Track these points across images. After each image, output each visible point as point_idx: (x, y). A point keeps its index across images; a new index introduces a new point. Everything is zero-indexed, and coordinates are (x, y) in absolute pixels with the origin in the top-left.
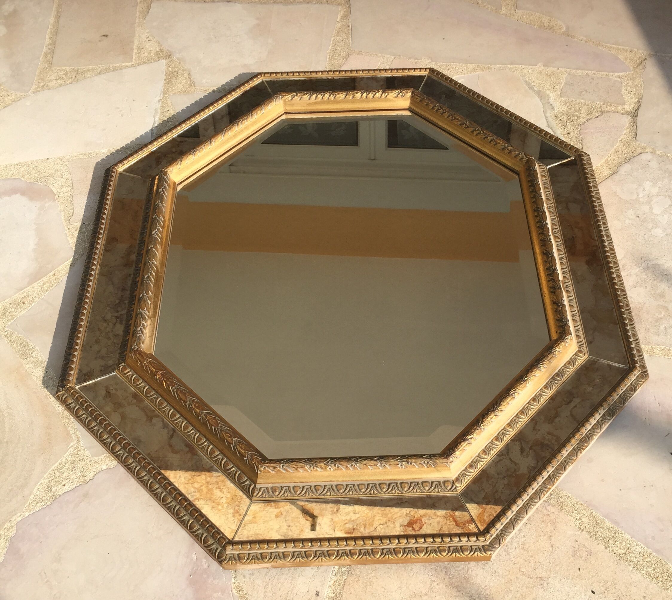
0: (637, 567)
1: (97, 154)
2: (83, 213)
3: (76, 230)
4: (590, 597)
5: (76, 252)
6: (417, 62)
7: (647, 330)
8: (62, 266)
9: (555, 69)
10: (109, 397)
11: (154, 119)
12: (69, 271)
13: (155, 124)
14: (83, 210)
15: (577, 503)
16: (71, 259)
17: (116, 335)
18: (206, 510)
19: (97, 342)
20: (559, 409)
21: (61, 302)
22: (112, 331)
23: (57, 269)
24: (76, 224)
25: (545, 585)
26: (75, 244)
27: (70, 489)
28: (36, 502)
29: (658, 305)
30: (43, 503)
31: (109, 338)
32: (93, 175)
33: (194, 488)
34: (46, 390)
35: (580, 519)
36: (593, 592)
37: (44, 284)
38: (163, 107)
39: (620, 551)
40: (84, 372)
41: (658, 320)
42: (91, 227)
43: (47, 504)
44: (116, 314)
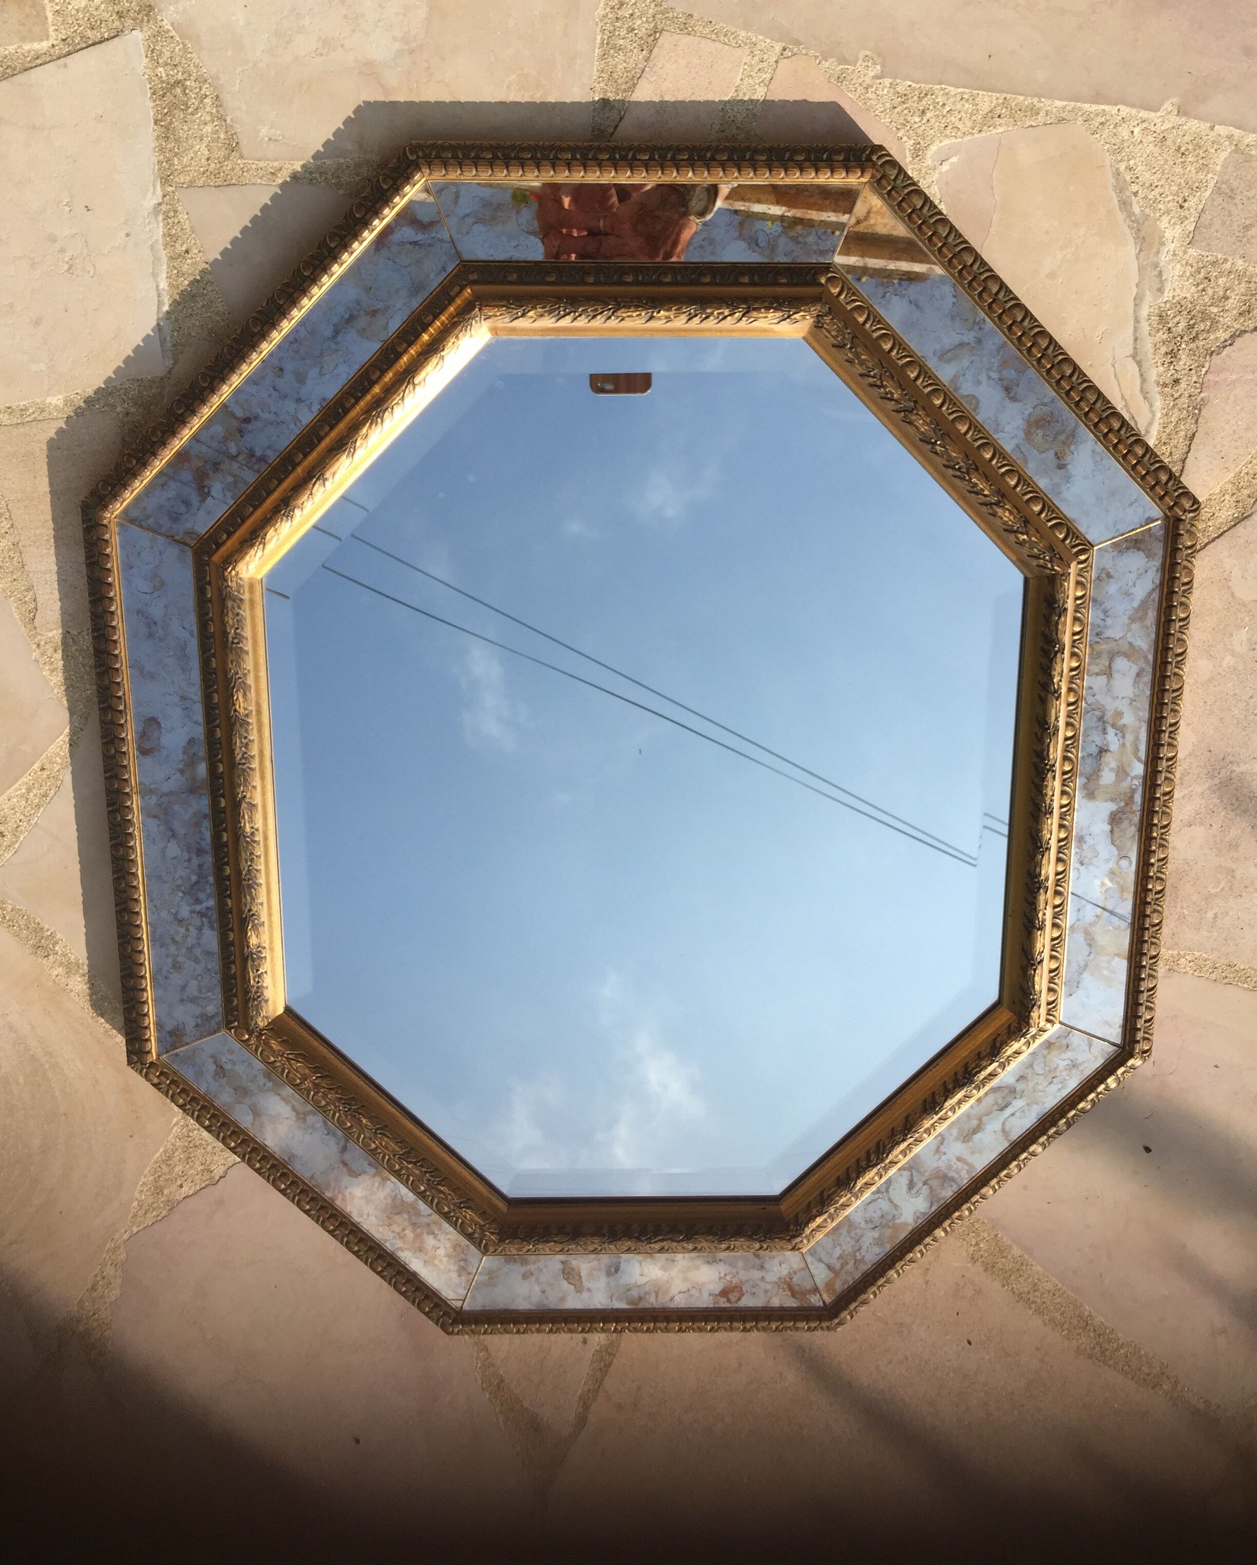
0: (1038, 1312)
1: (43, 411)
2: (59, 603)
3: (55, 651)
4: (963, 1348)
5: (72, 711)
6: (843, 71)
7: (1181, 917)
8: (53, 748)
9: (1205, 126)
10: (224, 1076)
11: (157, 287)
12: (72, 756)
13: (164, 304)
14: (56, 595)
15: (978, 1220)
16: (67, 730)
17: (208, 953)
18: (416, 1265)
19: (176, 966)
20: (984, 1119)
21: (75, 834)
22: (199, 944)
23: (44, 756)
24: (50, 635)
25: (905, 1333)
26: (63, 688)
27: (191, 1192)
28: (143, 1211)
29: (1220, 866)
30: (154, 1213)
31: (197, 961)
32: (51, 485)
33: (393, 1232)
34: (103, 1020)
35: (977, 1244)
36: (969, 1343)
37: (29, 790)
38: (171, 238)
39: (1021, 1290)
40: (169, 1028)
41: (1209, 898)
42: (86, 641)
43: (162, 1215)
44: (198, 908)
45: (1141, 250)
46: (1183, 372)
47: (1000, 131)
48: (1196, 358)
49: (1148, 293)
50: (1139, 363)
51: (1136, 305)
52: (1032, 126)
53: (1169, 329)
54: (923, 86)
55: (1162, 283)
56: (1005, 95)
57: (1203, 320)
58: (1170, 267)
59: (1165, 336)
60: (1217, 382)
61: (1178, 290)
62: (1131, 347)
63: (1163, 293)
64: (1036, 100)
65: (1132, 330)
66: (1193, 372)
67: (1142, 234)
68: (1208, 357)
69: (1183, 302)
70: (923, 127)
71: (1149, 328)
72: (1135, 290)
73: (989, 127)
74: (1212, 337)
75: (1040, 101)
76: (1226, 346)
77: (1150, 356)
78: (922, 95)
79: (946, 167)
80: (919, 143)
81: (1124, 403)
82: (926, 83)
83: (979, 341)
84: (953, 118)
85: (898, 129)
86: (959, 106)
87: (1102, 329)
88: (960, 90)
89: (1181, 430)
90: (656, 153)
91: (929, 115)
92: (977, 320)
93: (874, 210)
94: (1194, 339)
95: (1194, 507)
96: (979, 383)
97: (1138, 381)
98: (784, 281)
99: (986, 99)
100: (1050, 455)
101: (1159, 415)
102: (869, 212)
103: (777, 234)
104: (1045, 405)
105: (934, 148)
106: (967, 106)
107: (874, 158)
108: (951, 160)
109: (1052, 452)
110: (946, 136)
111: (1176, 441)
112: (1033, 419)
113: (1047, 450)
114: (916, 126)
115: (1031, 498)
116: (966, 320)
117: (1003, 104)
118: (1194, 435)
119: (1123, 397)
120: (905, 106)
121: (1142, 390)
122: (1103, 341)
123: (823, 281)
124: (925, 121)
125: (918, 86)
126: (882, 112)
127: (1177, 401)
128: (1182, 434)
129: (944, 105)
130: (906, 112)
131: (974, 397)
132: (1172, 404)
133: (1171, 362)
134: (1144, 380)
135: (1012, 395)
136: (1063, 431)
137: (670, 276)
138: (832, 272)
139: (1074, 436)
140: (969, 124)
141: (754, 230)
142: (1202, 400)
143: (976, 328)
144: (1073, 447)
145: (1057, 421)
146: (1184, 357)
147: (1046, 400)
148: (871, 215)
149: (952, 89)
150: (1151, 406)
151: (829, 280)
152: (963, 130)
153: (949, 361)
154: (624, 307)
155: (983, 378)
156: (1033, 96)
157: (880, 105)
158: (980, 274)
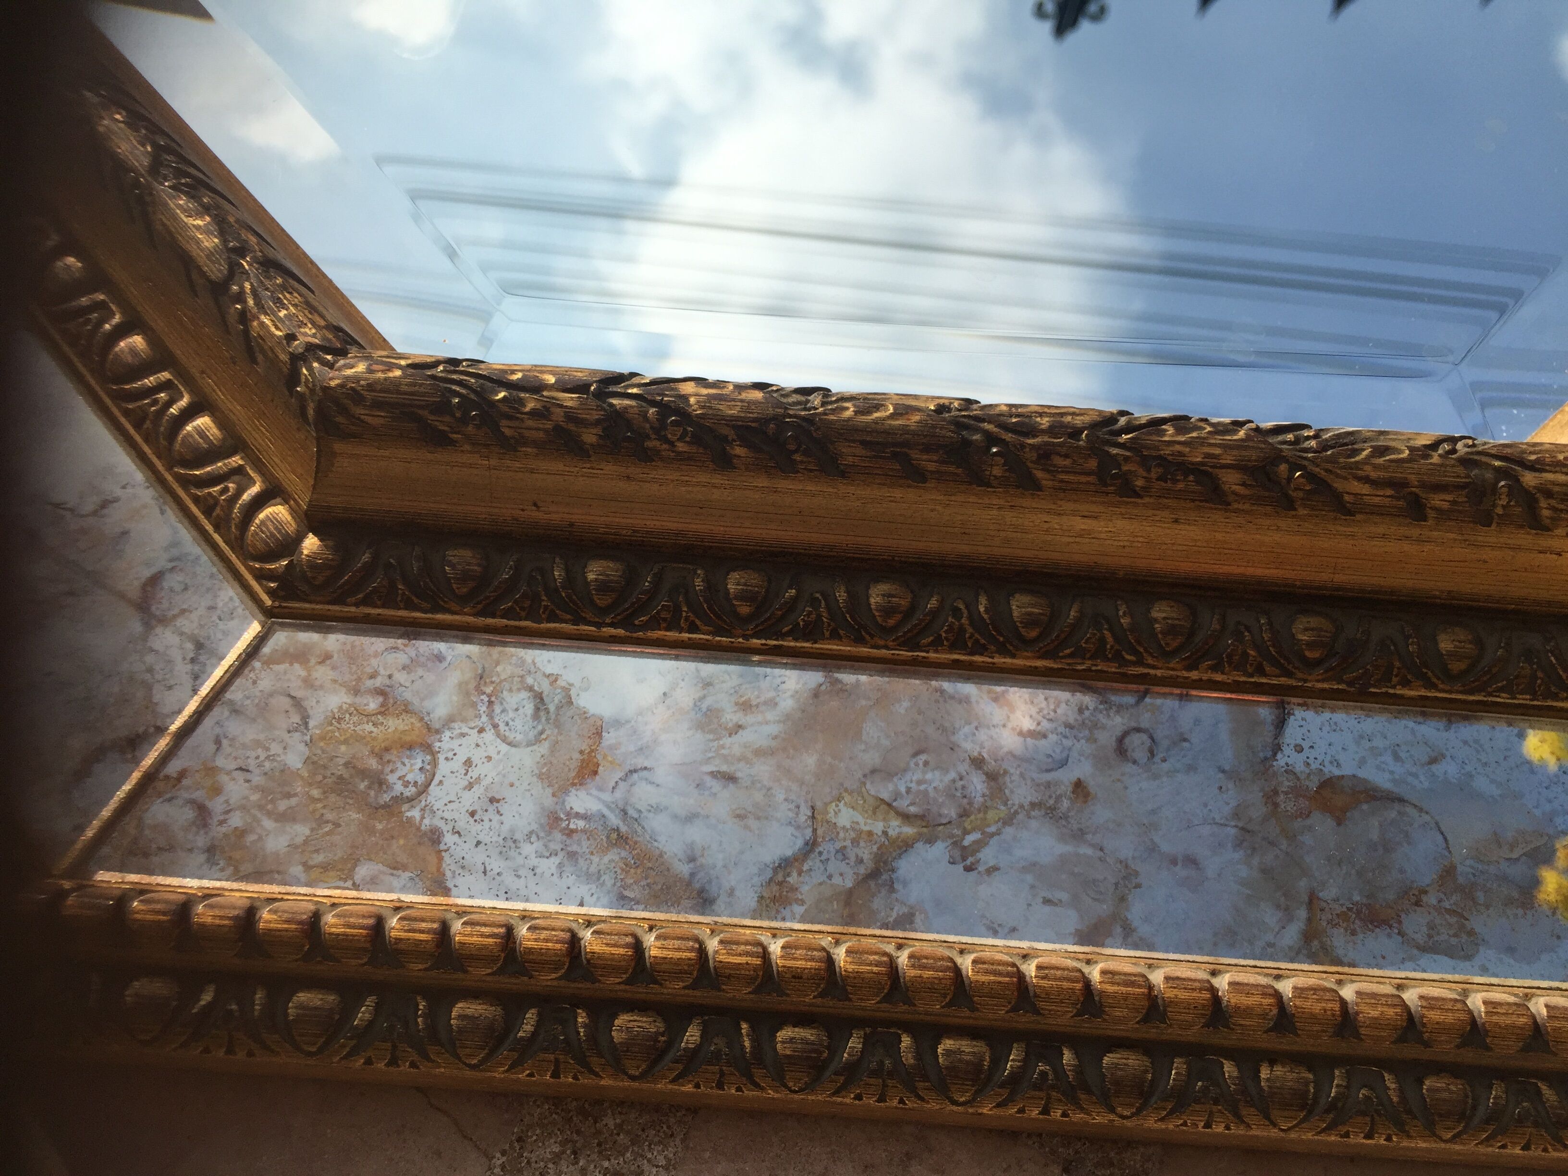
90: (908, 1058)
103: (459, 727)
123: (311, 543)
141: (543, 748)
151: (291, 544)
154: (1076, 433)
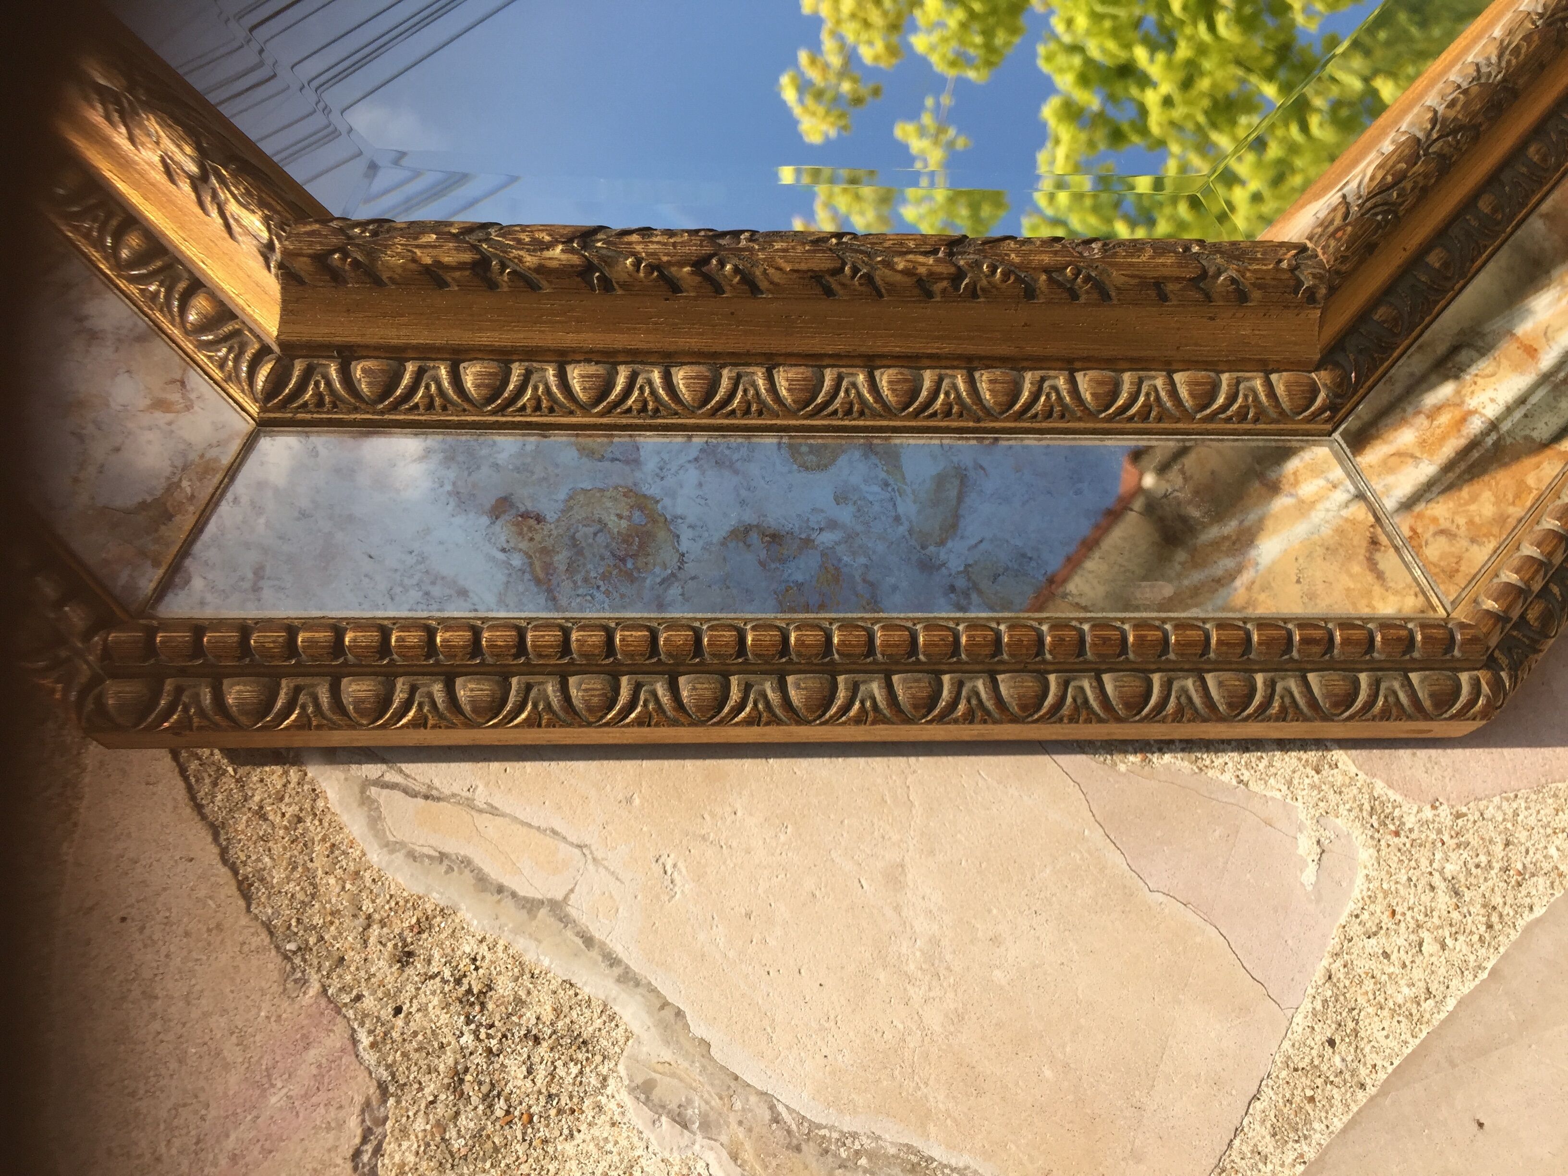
45: (776, 1119)
46: (411, 988)
47: (1299, 1018)
48: (410, 1047)
49: (667, 1055)
50: (531, 906)
51: (665, 1004)
52: (1255, 1098)
53: (537, 1040)
54: (1514, 936)
55: (659, 1109)
56: (1371, 1091)
57: (478, 1136)
58: (675, 1158)
59: (529, 1017)
60: (306, 1048)
61: (607, 1131)
62: (584, 919)
63: (632, 1090)
64: (1311, 1154)
65: (619, 950)
66: (386, 1013)
67: (810, 1150)
68: (385, 1075)
69: (566, 1121)
70: (1424, 863)
71: (586, 991)
72: (699, 1030)
73: (1325, 1002)
74: (420, 1125)
75: (1300, 1158)
76: (365, 1140)
77: (520, 944)
78: (1495, 918)
79: (1305, 846)
80: (1397, 834)
81: (480, 803)
82: (1516, 945)
83: (928, 566)
84: (1401, 941)
85: (1459, 816)
86: (1417, 974)
87: (684, 886)
88: (1451, 1004)
89: (288, 880)
91: (1444, 900)
92: (974, 596)
93: (1377, 589)
94: (457, 1077)
95: (90, 705)
96: (840, 498)
97: (495, 872)
98: (1381, 313)
99: (1393, 1043)
100: (550, 509)
101: (376, 856)
102: (1380, 576)
104: (666, 582)
105: (1365, 855)
106: (1406, 990)
107: (1484, 676)
108: (1312, 867)
109: (551, 516)
110: (1372, 899)
111: (277, 849)
112: (662, 535)
113: (567, 510)
114: (1439, 856)
115: (506, 382)
116: (995, 578)
117: (1354, 1073)
118: (247, 898)
119: (494, 811)
120: (1497, 866)
121: (466, 862)
122: (657, 869)
124: (1437, 880)
125: (1521, 923)
126: (1516, 814)
127: (362, 920)
128: (278, 876)
129: (1443, 946)
130: (1483, 859)
131: (822, 467)
132: (367, 906)
133: (458, 982)
134: (482, 882)
135: (754, 537)
136: (571, 569)
137: (1536, 158)
138: (1321, 410)
139: (538, 582)
140: (1362, 965)
142: (304, 982)
143: (961, 583)
144: (517, 561)
145: (604, 577)
146: (444, 1018)
147: (674, 591)
148: (1370, 578)
149: (1466, 991)
150: (412, 856)
152: (1358, 943)
153: (940, 481)
155: (845, 515)
156: (1324, 1153)
157: (1532, 821)
158: (1066, 684)
